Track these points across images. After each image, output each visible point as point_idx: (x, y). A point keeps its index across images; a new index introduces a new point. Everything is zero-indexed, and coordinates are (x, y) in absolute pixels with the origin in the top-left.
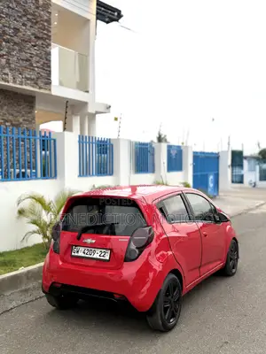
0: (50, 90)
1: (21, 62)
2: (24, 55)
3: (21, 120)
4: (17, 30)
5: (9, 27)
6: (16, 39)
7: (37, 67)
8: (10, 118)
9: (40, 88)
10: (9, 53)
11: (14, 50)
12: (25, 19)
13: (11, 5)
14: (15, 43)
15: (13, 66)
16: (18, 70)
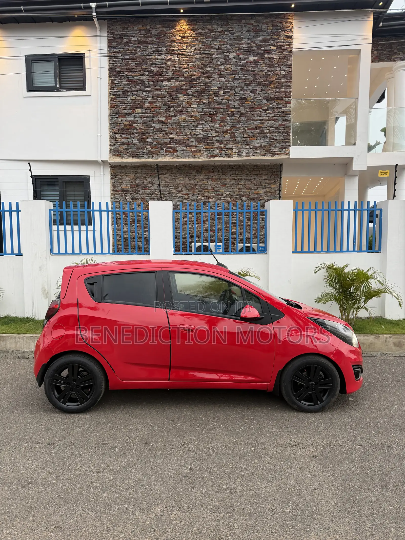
0: (288, 154)
1: (248, 132)
2: (253, 124)
3: (261, 192)
4: (243, 100)
5: (235, 100)
6: (243, 110)
7: (270, 132)
8: (248, 191)
9: (274, 154)
10: (234, 127)
11: (239, 122)
12: (254, 84)
13: (237, 77)
14: (242, 114)
15: (238, 139)
16: (245, 141)
